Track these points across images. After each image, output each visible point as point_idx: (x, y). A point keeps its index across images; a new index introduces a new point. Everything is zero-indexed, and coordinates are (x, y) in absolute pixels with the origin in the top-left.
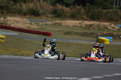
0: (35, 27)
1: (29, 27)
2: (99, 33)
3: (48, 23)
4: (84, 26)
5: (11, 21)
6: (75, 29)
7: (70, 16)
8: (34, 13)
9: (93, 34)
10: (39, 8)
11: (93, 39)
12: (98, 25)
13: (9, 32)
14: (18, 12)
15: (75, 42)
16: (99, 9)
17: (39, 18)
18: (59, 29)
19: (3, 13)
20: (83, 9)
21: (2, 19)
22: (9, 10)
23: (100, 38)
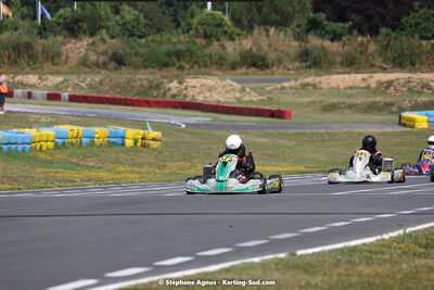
0: (255, 99)
1: (239, 100)
2: (406, 102)
3: (286, 84)
4: (373, 85)
6: (351, 96)
7: (342, 64)
8: (256, 62)
9: (392, 104)
10: (266, 48)
11: (391, 117)
12: (408, 81)
13: (189, 116)
14: (216, 63)
15: (345, 130)
16: (412, 40)
17: (267, 74)
18: (313, 99)
19: (181, 68)
20: (372, 43)
21: (175, 84)
22: (195, 59)
23: (406, 114)
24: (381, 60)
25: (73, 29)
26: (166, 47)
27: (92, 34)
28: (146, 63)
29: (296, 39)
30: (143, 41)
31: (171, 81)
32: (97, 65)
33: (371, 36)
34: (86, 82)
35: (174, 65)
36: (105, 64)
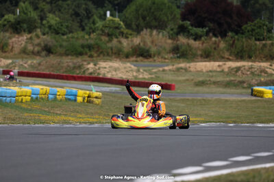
0: (146, 77)
1: (136, 77)
2: (254, 81)
3: (166, 68)
4: (226, 70)
5: (105, 68)
6: (212, 76)
7: (201, 56)
8: (142, 53)
9: (244, 82)
10: (149, 44)
11: (244, 90)
12: (251, 68)
13: (104, 87)
14: (115, 53)
15: (215, 98)
16: (249, 41)
17: (151, 62)
18: (187, 78)
19: (91, 56)
20: (222, 42)
21: (91, 65)
22: (101, 50)
23: (256, 88)
24: (228, 54)
25: (16, 28)
26: (81, 42)
27: (30, 32)
28: (67, 52)
29: (170, 38)
30: (65, 37)
31: (89, 64)
32: (33, 53)
33: (222, 38)
34: (28, 64)
35: (86, 54)
36: (38, 52)
